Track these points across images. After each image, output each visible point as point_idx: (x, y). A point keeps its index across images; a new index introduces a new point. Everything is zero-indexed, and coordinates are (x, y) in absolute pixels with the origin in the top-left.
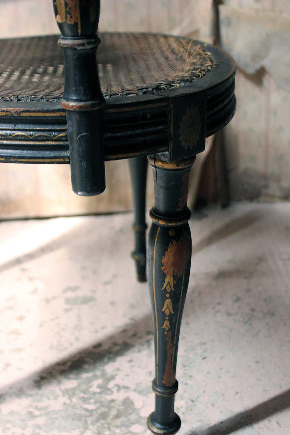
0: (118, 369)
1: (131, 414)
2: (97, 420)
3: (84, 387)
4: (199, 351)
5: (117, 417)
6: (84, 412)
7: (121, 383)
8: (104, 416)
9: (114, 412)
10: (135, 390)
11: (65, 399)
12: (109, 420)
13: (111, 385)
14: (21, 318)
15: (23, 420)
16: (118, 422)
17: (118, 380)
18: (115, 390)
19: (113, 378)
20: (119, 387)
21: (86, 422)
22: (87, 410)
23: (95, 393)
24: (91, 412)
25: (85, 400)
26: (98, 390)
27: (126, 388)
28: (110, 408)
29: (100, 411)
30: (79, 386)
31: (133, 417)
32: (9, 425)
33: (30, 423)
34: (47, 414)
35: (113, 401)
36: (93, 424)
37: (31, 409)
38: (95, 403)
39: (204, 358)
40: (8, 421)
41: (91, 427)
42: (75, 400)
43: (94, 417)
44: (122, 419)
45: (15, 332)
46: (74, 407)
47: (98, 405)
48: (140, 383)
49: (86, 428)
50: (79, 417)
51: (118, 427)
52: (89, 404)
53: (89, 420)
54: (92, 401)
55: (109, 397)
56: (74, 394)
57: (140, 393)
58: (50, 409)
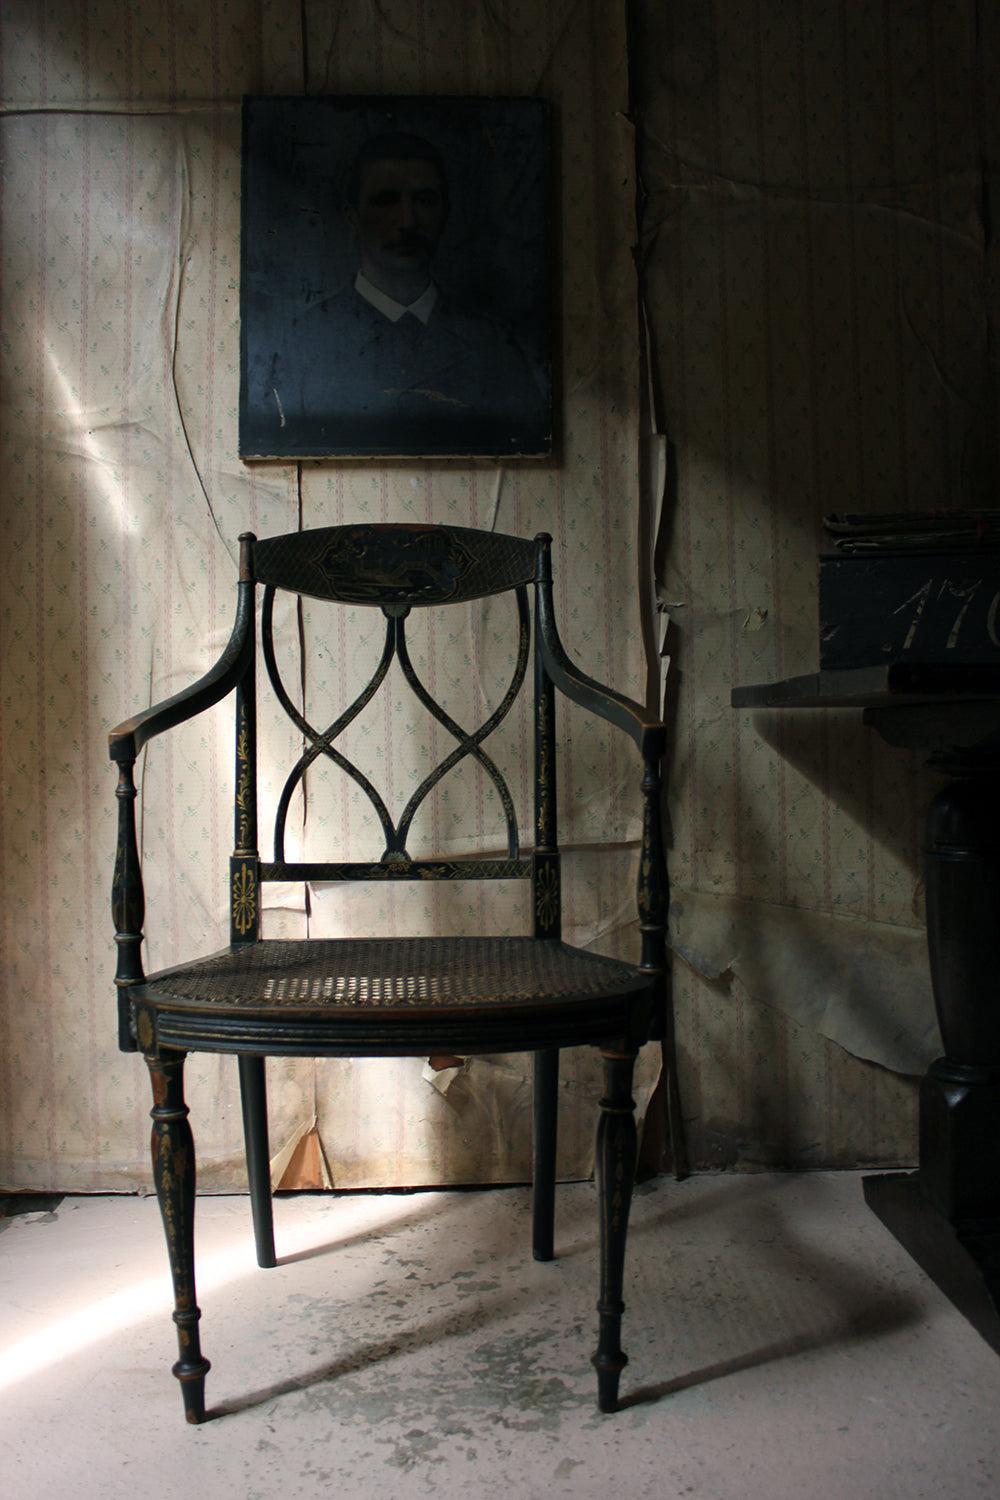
0: (540, 1354)
1: (560, 1392)
2: (519, 1397)
3: (498, 1369)
4: (645, 1334)
5: (545, 1393)
6: (501, 1390)
7: (545, 1366)
8: (527, 1393)
9: (539, 1390)
10: (563, 1372)
11: (477, 1379)
12: (534, 1397)
13: (532, 1367)
14: (400, 1304)
15: (427, 1396)
16: (546, 1398)
17: (540, 1363)
18: (539, 1371)
19: (534, 1361)
20: (543, 1370)
21: (505, 1398)
22: (506, 1389)
23: (513, 1375)
24: (511, 1391)
25: (502, 1381)
26: (517, 1372)
27: (553, 1370)
28: (535, 1388)
29: (521, 1390)
30: (491, 1368)
31: (564, 1394)
32: (411, 1400)
33: (438, 1399)
34: (456, 1392)
35: (537, 1381)
36: (514, 1400)
37: (436, 1388)
38: (515, 1382)
39: (651, 1342)
40: (409, 1397)
41: (512, 1402)
42: (488, 1380)
43: (516, 1394)
44: (551, 1396)
45: (395, 1317)
46: (488, 1386)
47: (518, 1384)
48: (571, 1366)
49: (506, 1403)
50: (498, 1395)
51: (546, 1402)
52: (507, 1383)
53: (510, 1397)
54: (511, 1381)
55: (531, 1378)
56: (487, 1376)
57: (571, 1374)
58: (459, 1387)
